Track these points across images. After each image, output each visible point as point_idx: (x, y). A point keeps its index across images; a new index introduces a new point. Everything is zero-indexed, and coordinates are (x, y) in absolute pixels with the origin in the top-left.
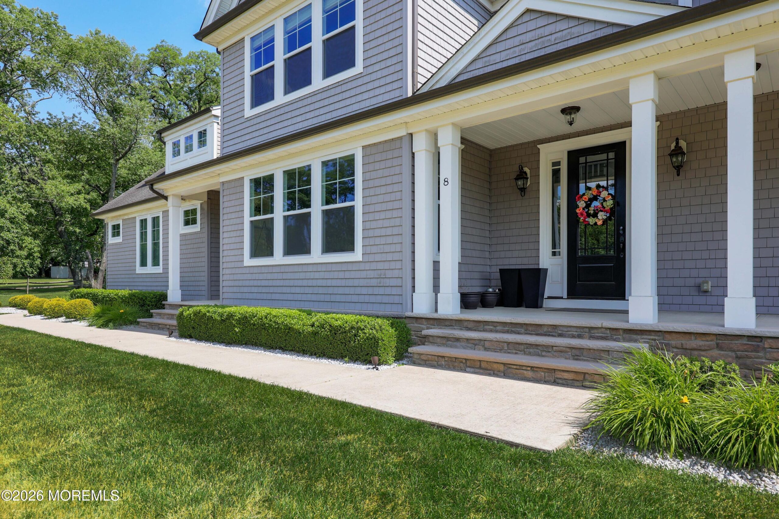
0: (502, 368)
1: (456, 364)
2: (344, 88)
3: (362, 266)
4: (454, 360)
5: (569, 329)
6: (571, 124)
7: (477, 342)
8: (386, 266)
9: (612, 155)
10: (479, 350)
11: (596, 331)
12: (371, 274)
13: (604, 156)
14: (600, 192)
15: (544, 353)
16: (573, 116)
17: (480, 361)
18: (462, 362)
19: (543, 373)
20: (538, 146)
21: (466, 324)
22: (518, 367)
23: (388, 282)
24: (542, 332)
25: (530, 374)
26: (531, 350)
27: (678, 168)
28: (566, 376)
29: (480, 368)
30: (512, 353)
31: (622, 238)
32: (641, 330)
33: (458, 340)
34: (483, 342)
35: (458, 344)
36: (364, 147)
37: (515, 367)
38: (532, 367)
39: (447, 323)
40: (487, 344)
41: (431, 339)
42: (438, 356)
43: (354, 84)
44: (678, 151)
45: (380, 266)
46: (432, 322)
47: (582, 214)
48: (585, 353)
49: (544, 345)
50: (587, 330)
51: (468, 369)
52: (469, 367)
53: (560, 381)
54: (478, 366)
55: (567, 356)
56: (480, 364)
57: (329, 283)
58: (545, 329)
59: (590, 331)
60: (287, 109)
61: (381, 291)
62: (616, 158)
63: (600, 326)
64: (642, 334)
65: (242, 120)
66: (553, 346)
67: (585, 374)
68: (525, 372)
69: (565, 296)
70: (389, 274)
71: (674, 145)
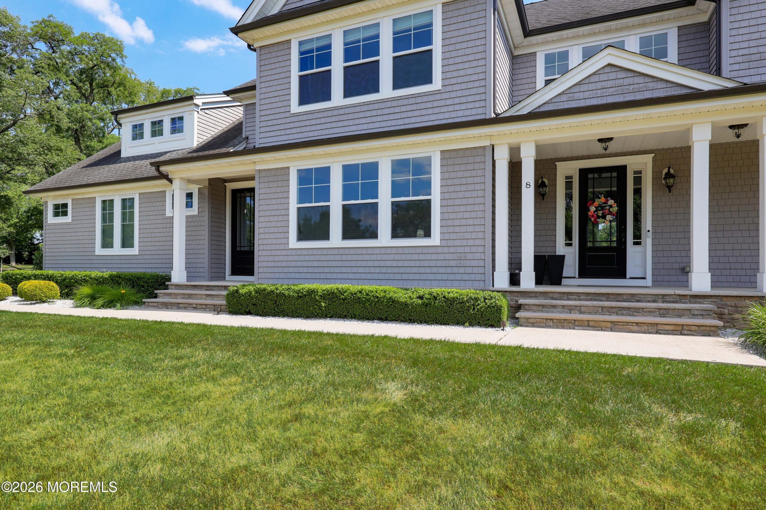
0: (609, 325)
1: (565, 324)
2: (419, 100)
3: (439, 250)
4: (563, 321)
5: (646, 296)
6: (606, 149)
7: (573, 307)
8: (467, 250)
9: (615, 174)
10: (575, 313)
11: (668, 297)
12: (451, 257)
13: (609, 175)
14: (608, 201)
15: (635, 314)
16: (607, 144)
17: (588, 321)
18: (570, 323)
19: (646, 327)
20: (556, 163)
21: (551, 295)
22: (625, 324)
23: (468, 263)
24: (622, 299)
25: (636, 328)
26: (624, 312)
27: (669, 188)
28: (667, 327)
29: (589, 326)
30: (607, 315)
31: (623, 234)
32: (704, 296)
33: (554, 306)
34: (578, 308)
35: (554, 310)
36: (442, 152)
37: (622, 324)
38: (637, 323)
39: (532, 295)
40: (583, 309)
41: (527, 307)
42: (546, 319)
43: (431, 98)
44: (669, 175)
45: (460, 250)
46: (516, 294)
47: (593, 216)
48: (670, 312)
49: (635, 308)
50: (661, 297)
51: (576, 328)
52: (577, 326)
53: (663, 332)
54: (587, 325)
55: (656, 315)
56: (589, 323)
57: (400, 264)
58: (625, 297)
59: (663, 298)
60: (347, 111)
61: (461, 270)
62: (618, 177)
63: (673, 293)
64: (705, 298)
65: (287, 115)
66: (643, 309)
67: (683, 325)
68: (631, 327)
69: (577, 276)
70: (470, 256)
71: (665, 171)
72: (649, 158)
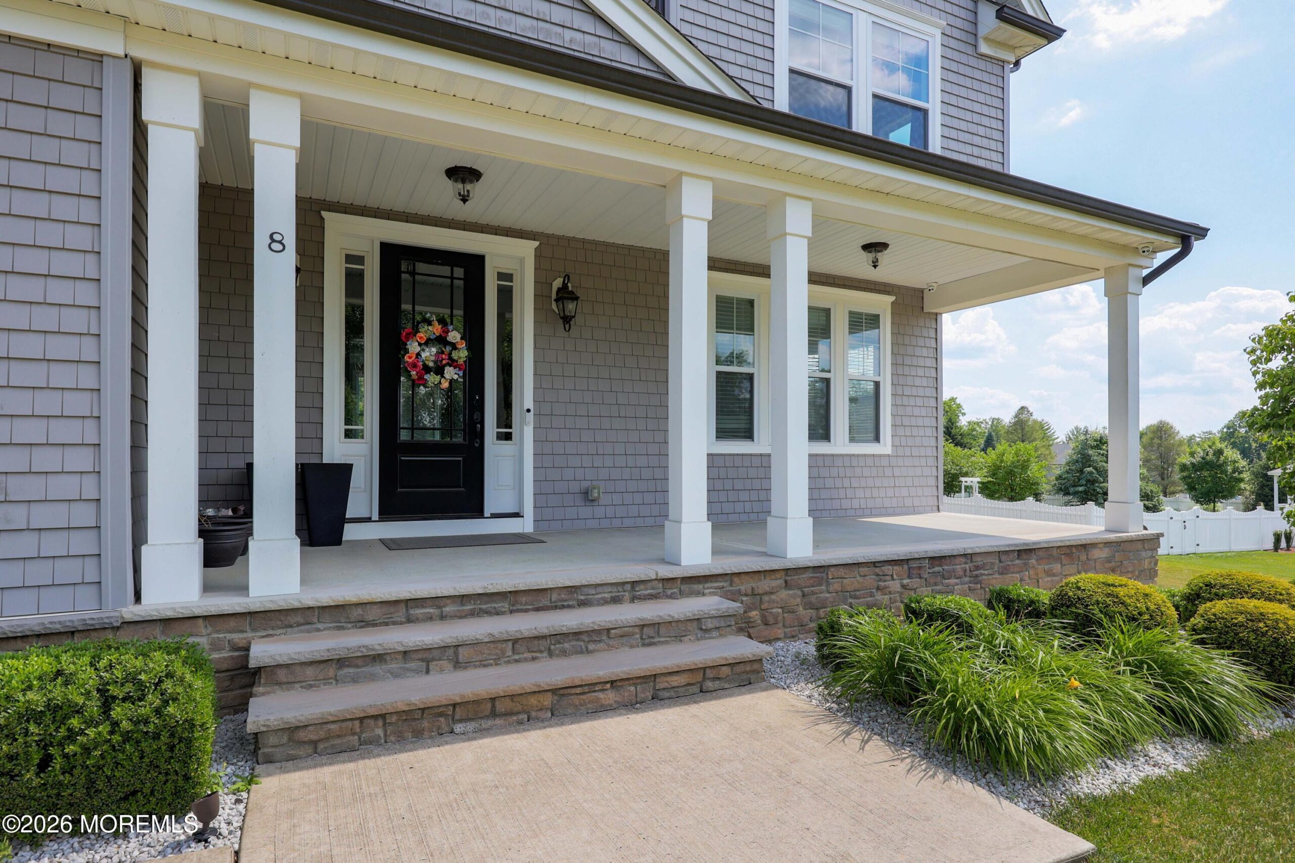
0: (548, 700)
1: (425, 724)
4: (418, 715)
5: (600, 589)
6: (464, 200)
7: (436, 653)
9: (459, 272)
10: (442, 670)
11: (642, 587)
13: (447, 271)
14: (447, 332)
15: (591, 647)
16: (468, 187)
17: (493, 700)
18: (441, 715)
19: (632, 688)
20: (323, 214)
21: (356, 613)
22: (586, 689)
24: (548, 603)
25: (609, 697)
26: (566, 645)
27: (567, 320)
28: (676, 681)
29: (494, 714)
30: (526, 660)
31: (476, 416)
32: (705, 576)
33: (378, 658)
34: (451, 651)
35: (377, 669)
37: (578, 690)
38: (612, 682)
39: (293, 619)
40: (465, 653)
41: (282, 675)
42: (361, 720)
44: (565, 295)
46: (232, 623)
47: (414, 366)
48: (663, 630)
50: (628, 587)
51: (458, 728)
52: (461, 721)
53: (667, 694)
54: (487, 712)
55: (634, 642)
56: (493, 706)
58: (555, 597)
59: (633, 588)
62: (465, 279)
64: (706, 582)
66: (608, 630)
67: (704, 669)
68: (601, 695)
69: (375, 517)
71: (558, 283)
72: (528, 248)
